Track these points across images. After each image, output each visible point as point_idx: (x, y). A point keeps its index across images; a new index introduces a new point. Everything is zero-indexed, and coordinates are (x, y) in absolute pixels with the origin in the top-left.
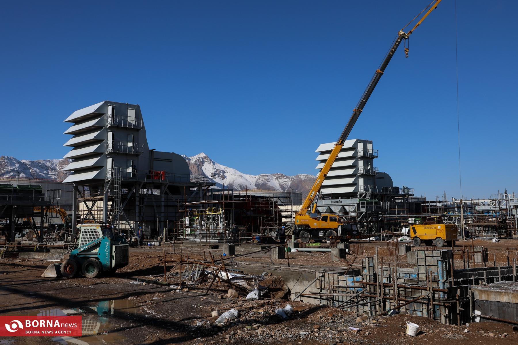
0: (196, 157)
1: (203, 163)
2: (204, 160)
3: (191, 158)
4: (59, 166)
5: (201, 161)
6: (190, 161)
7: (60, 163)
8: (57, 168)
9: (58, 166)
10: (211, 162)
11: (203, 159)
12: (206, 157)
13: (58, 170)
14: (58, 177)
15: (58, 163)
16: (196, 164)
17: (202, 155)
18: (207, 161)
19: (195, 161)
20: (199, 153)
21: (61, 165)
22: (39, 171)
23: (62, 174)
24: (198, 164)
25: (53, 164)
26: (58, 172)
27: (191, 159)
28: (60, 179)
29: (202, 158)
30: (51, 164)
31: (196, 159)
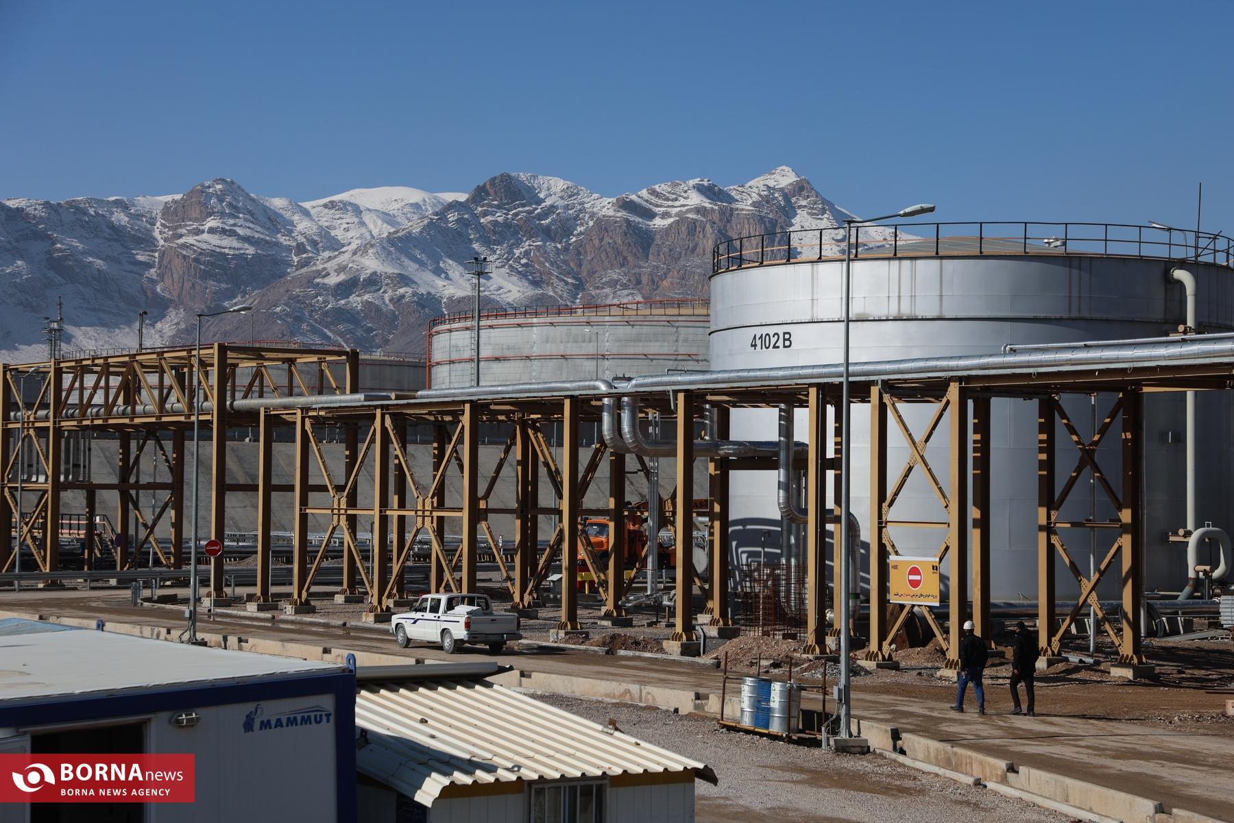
0: (757, 185)
1: (789, 211)
2: (794, 200)
3: (734, 192)
4: (162, 225)
5: (779, 207)
6: (734, 206)
7: (167, 211)
8: (156, 234)
9: (158, 224)
10: (823, 211)
11: (786, 197)
12: (801, 189)
13: (162, 242)
14: (161, 277)
15: (157, 212)
16: (762, 219)
17: (784, 178)
18: (804, 203)
19: (754, 204)
20: (769, 170)
21: (173, 221)
22: (80, 246)
23: (177, 262)
24: (771, 221)
25: (139, 216)
26: (163, 254)
27: (733, 194)
28: (168, 281)
29: (782, 190)
30: (130, 216)
31: (755, 197)
